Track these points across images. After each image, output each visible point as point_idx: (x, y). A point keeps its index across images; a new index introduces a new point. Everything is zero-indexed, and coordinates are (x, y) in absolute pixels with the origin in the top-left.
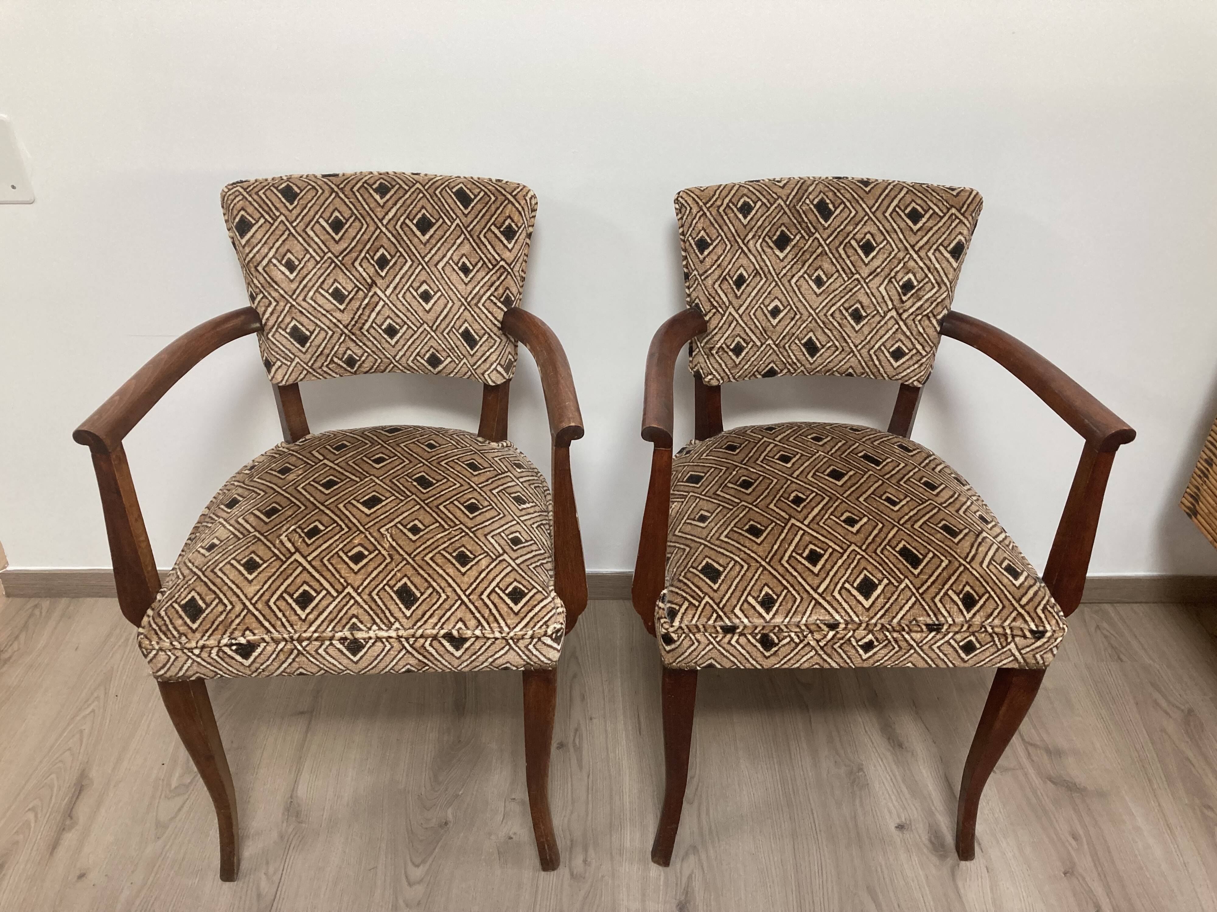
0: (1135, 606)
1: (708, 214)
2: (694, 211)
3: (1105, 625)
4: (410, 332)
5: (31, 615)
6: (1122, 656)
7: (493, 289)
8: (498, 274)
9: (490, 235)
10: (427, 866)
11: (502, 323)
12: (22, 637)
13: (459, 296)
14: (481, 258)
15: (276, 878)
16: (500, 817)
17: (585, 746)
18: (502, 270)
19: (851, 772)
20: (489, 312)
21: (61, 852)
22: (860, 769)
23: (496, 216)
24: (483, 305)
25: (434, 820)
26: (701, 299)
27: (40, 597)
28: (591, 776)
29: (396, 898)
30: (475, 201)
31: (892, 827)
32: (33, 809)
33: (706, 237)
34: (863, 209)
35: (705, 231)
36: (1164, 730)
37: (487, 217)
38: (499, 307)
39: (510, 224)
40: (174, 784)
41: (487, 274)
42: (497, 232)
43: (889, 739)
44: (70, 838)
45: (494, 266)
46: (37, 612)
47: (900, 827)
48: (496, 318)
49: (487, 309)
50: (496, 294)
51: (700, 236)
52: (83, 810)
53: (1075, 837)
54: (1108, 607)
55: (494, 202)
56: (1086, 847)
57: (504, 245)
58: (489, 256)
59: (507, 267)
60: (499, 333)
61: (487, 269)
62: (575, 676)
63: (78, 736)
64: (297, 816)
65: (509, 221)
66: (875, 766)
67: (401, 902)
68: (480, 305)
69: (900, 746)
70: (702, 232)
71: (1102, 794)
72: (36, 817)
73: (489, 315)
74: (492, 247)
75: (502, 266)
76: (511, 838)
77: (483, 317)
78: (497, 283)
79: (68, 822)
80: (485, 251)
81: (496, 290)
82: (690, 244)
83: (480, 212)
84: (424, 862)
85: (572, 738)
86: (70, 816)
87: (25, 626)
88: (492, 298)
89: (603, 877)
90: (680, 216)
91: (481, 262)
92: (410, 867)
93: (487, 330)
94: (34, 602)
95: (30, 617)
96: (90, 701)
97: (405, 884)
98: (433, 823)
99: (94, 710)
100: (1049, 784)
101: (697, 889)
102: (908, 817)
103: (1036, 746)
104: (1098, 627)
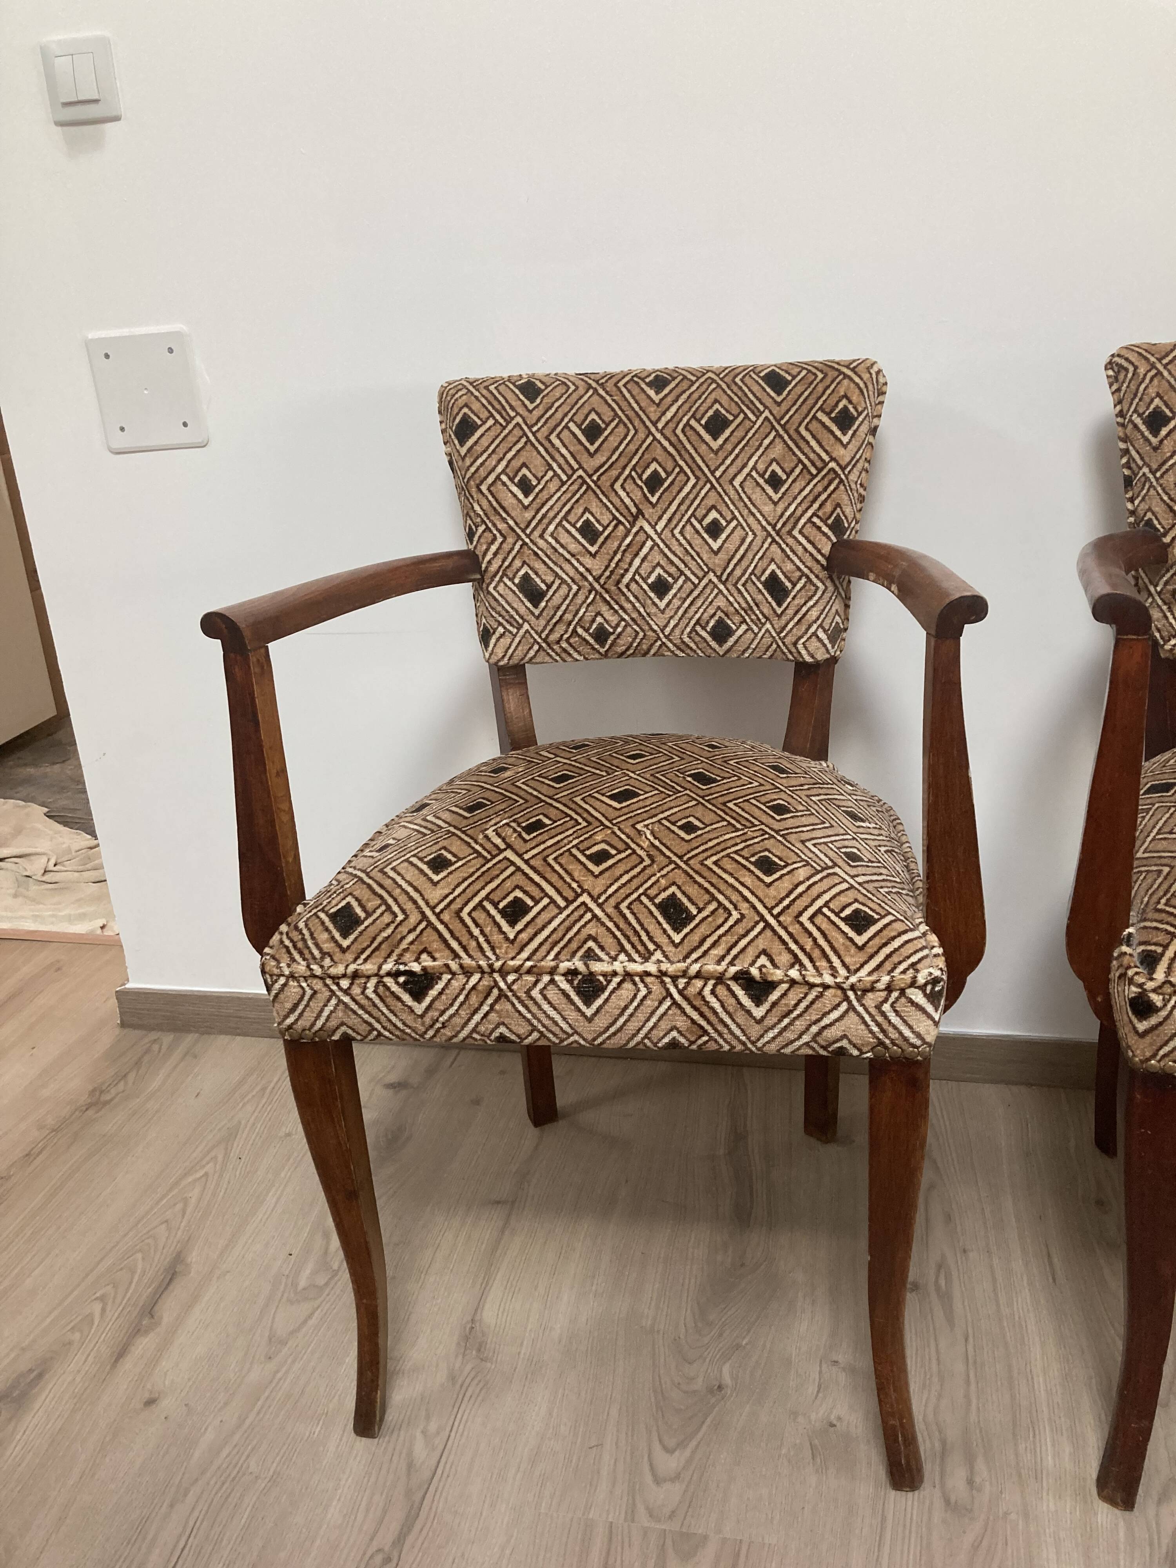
1: (1166, 373)
2: (1142, 371)
4: (689, 586)
5: (147, 1051)
7: (816, 506)
8: (826, 482)
9: (814, 426)
10: (688, 1452)
11: (828, 559)
12: (131, 1077)
13: (764, 523)
14: (800, 461)
15: (439, 1442)
16: (812, 1389)
17: (957, 1293)
18: (832, 475)
20: (810, 542)
23: (824, 398)
24: (800, 532)
25: (700, 1380)
26: (1156, 509)
27: (162, 1030)
28: (971, 1340)
30: (793, 383)
32: (102, 1299)
33: (1164, 408)
35: (1161, 398)
37: (811, 401)
38: (825, 534)
39: (845, 407)
40: (302, 1283)
41: (808, 484)
42: (825, 419)
44: (145, 1344)
45: (819, 470)
46: (156, 1047)
48: (819, 551)
49: (806, 538)
50: (820, 513)
51: (1152, 407)
52: (169, 1309)
55: (821, 380)
57: (836, 437)
58: (812, 456)
59: (840, 472)
60: (823, 574)
61: (808, 477)
63: (180, 1206)
64: (479, 1350)
65: (844, 402)
67: (641, 1509)
68: (796, 533)
70: (1157, 401)
72: (103, 1311)
73: (809, 547)
74: (818, 442)
75: (832, 470)
76: (832, 1425)
77: (800, 551)
78: (823, 497)
79: (146, 1321)
80: (807, 450)
81: (821, 506)
82: (1136, 426)
83: (800, 396)
84: (681, 1445)
85: (932, 1278)
86: (151, 1314)
87: (138, 1063)
88: (815, 519)
89: (1006, 1514)
90: (1115, 387)
91: (800, 466)
92: (658, 1453)
93: (806, 570)
94: (154, 1035)
95: (146, 1053)
96: (204, 1162)
97: (648, 1479)
98: (699, 1384)
99: (206, 1174)
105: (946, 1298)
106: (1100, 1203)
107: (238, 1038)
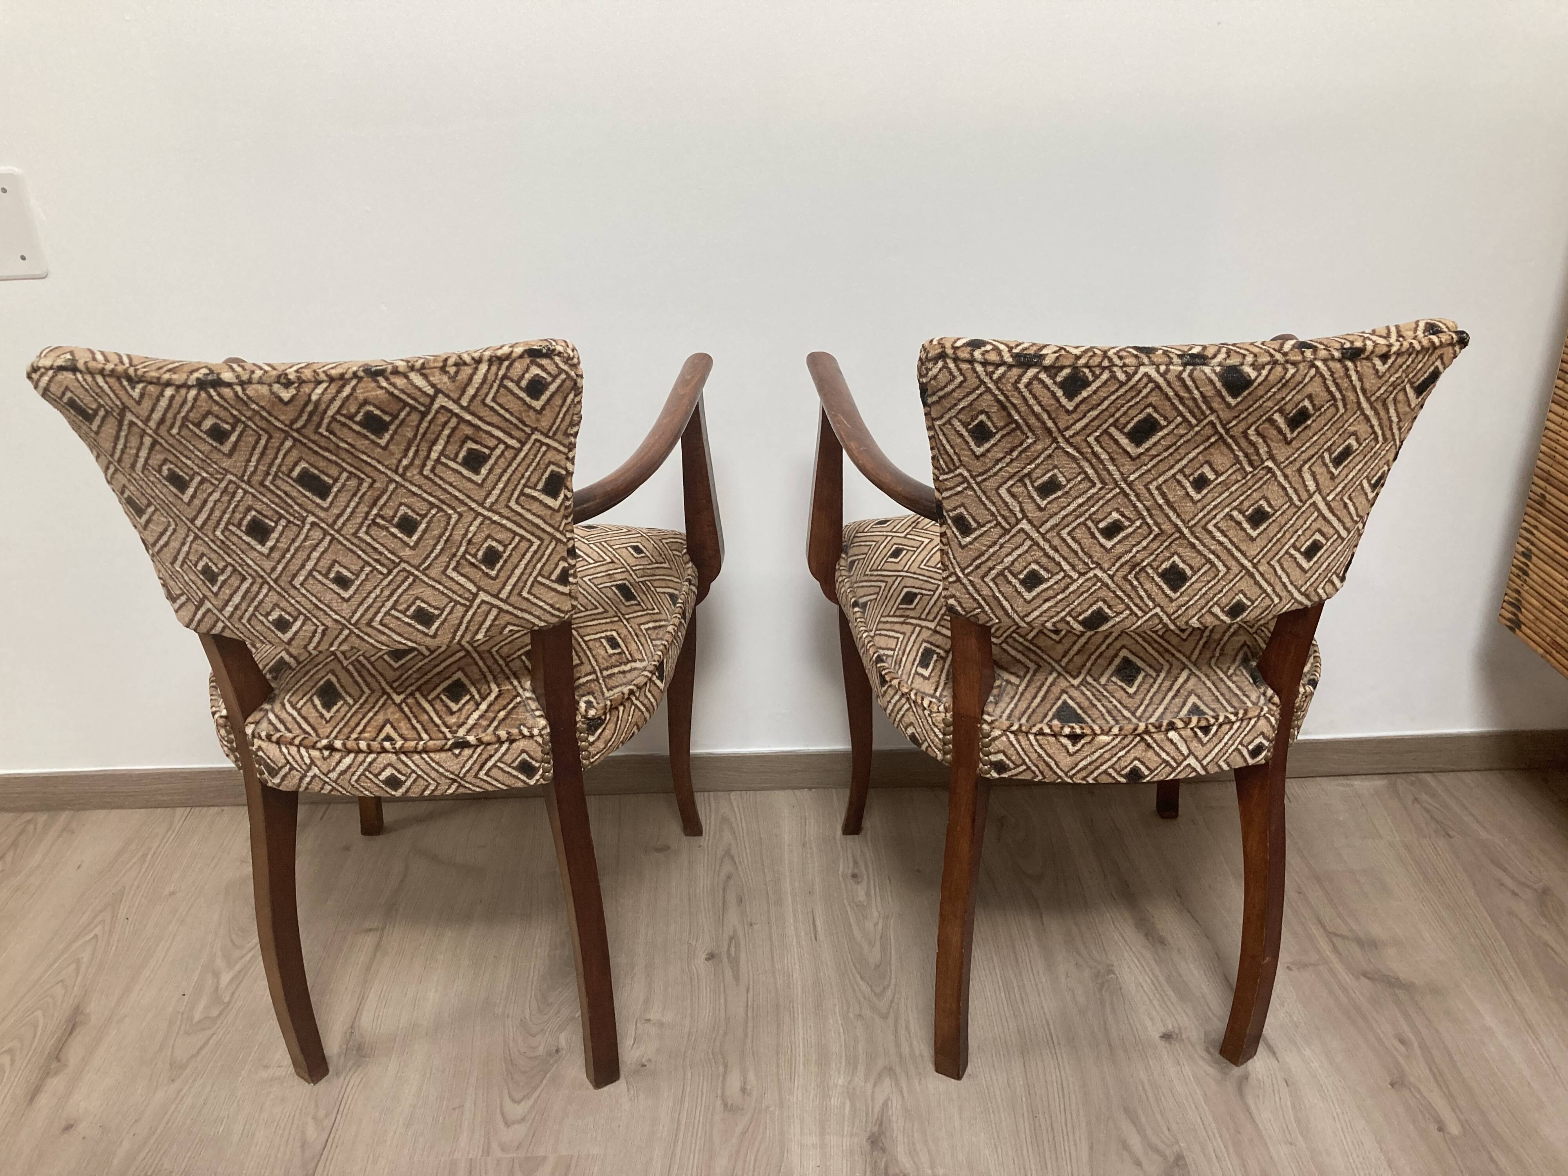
0: (1463, 775)
3: (1424, 797)
5: (23, 831)
6: (1451, 833)
10: (531, 1101)
12: (9, 858)
15: (328, 1123)
16: (629, 1042)
17: (743, 956)
19: (1097, 975)
21: (44, 1100)
22: (1111, 972)
25: (541, 1048)
27: (35, 811)
28: (751, 991)
29: (489, 1143)
31: (1155, 1035)
32: (10, 1051)
36: (1511, 913)
40: (197, 1016)
43: (1146, 935)
44: (56, 1084)
46: (31, 828)
47: (1167, 1037)
52: (74, 1053)
53: (1402, 1042)
54: (1428, 777)
56: (1418, 1052)
62: (729, 877)
63: (74, 966)
64: (358, 1050)
66: (1129, 967)
67: (495, 1145)
69: (1162, 942)
71: (1435, 990)
72: (13, 1061)
76: (644, 1066)
79: (54, 1065)
84: (526, 1097)
85: (726, 948)
86: (58, 1059)
87: (14, 844)
89: (767, 1107)
92: (508, 1105)
94: (29, 816)
95: (20, 834)
96: (92, 926)
97: (501, 1124)
98: (541, 1050)
99: (96, 936)
100: (1364, 980)
101: (894, 1118)
102: (1176, 1025)
103: (1343, 937)
104: (1416, 799)
105: (735, 961)
106: (854, 876)
107: (115, 812)
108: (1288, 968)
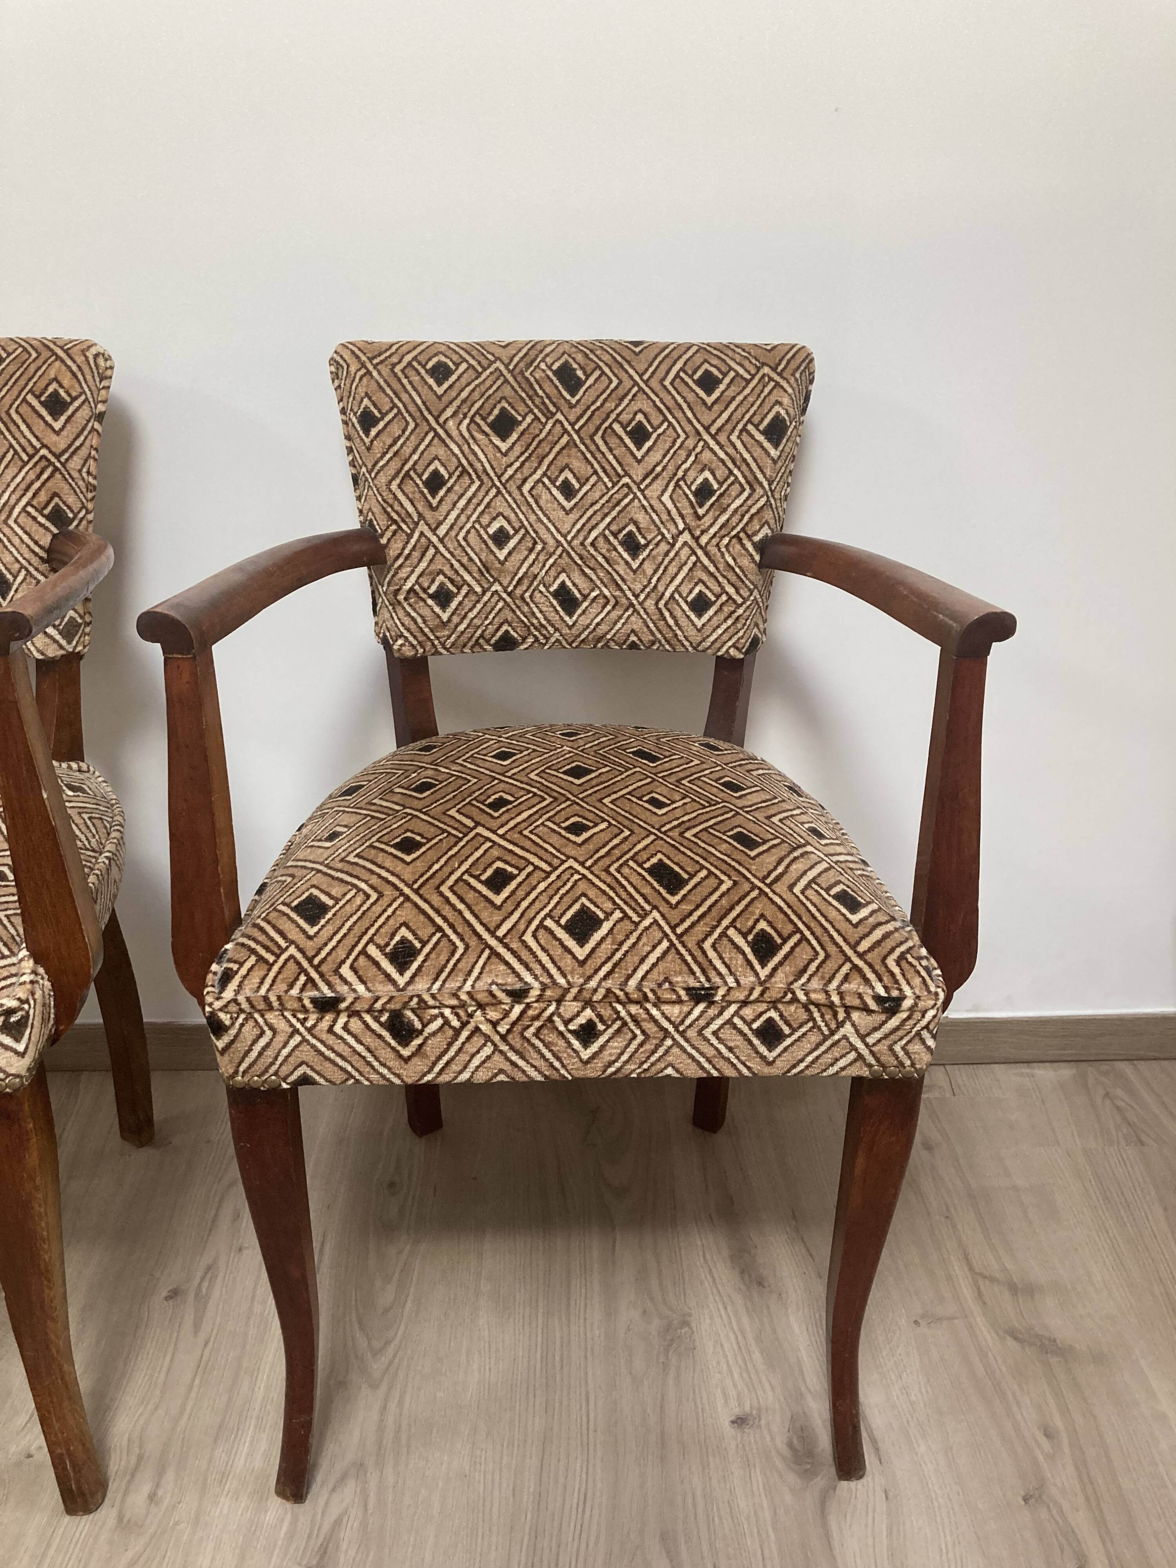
0: (1167, 1064)
1: (375, 374)
2: (353, 369)
3: (1118, 1091)
6: (1144, 1138)
7: (29, 494)
8: (38, 469)
9: (24, 409)
11: (48, 551)
14: (11, 446)
17: (216, 1293)
18: (44, 463)
19: (668, 1328)
20: (26, 532)
22: (685, 1323)
23: (34, 380)
24: (16, 521)
26: (374, 510)
28: (210, 1343)
30: (7, 361)
31: (725, 1421)
33: (372, 408)
34: (631, 377)
35: (370, 398)
37: (22, 382)
38: (41, 525)
39: (56, 390)
41: (20, 471)
42: (35, 403)
43: (742, 1272)
45: (31, 457)
47: (740, 1422)
48: (36, 543)
49: (22, 528)
50: (34, 503)
51: (363, 406)
53: (1048, 1435)
54: (1125, 1067)
55: (34, 360)
56: (1066, 1450)
57: (46, 422)
58: (22, 441)
59: (53, 459)
60: (44, 567)
61: (20, 463)
65: (54, 385)
66: (711, 1317)
68: (11, 522)
69: (761, 1283)
70: (366, 401)
71: (1099, 1358)
73: (25, 538)
74: (28, 426)
75: (43, 457)
77: (16, 541)
78: (37, 485)
80: (18, 435)
81: (35, 495)
82: (353, 425)
83: (11, 377)
85: (197, 1280)
88: (29, 509)
89: (176, 1524)
90: (337, 383)
91: (12, 452)
93: (23, 562)
100: (1010, 1341)
101: (344, 1546)
102: (755, 1404)
103: (992, 1280)
104: (1107, 1095)
105: (202, 1300)
106: (392, 1186)
108: (916, 1322)
